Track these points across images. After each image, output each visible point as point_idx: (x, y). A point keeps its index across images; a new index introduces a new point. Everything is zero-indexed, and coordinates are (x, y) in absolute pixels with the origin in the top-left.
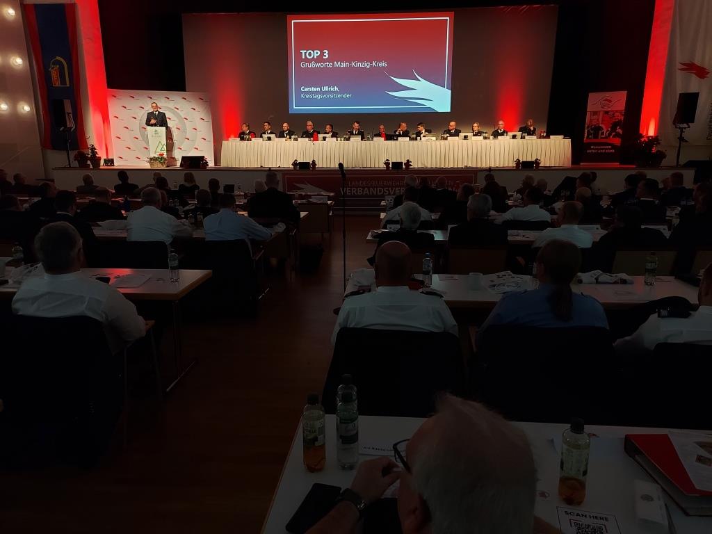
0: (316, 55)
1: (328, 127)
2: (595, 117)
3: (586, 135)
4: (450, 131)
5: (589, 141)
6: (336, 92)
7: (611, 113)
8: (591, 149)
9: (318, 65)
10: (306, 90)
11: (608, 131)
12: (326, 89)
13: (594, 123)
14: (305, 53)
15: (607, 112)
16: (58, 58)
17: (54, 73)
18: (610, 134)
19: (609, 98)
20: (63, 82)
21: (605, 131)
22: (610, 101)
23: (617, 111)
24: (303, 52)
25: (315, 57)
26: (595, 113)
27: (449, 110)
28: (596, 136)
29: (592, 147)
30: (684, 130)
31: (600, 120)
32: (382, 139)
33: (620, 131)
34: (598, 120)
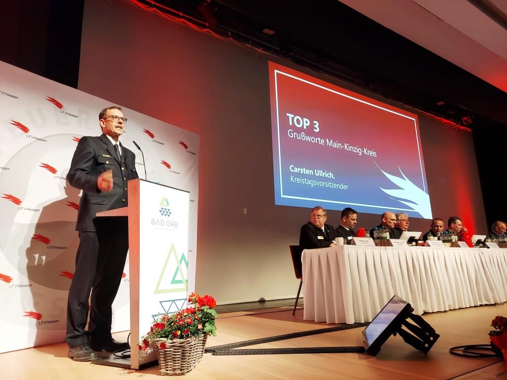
0: (305, 125)
6: (330, 180)
9: (308, 139)
10: (296, 170)
12: (320, 173)
14: (293, 119)
24: (291, 116)
25: (305, 128)
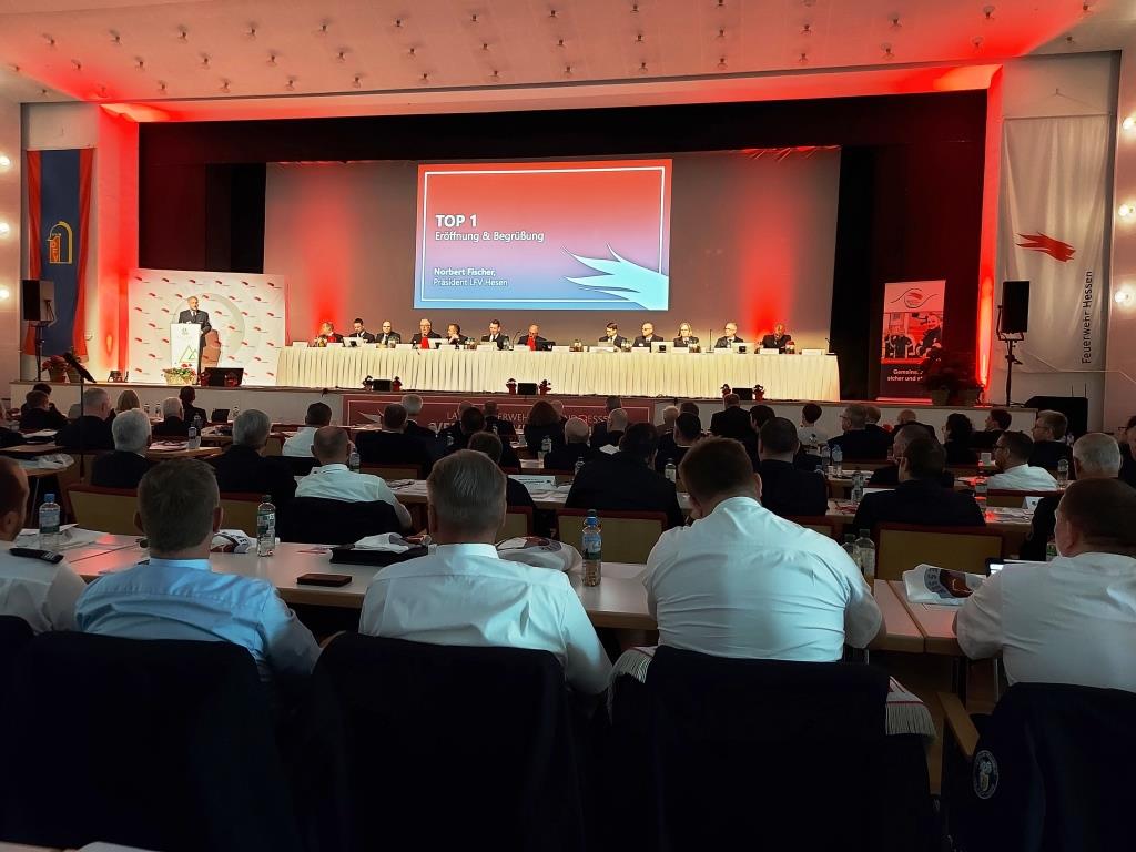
0: (459, 222)
1: (452, 327)
2: (897, 322)
3: (884, 351)
4: (644, 338)
5: (889, 361)
7: (922, 316)
8: (894, 375)
11: (919, 345)
13: (895, 332)
14: (443, 219)
15: (915, 315)
16: (62, 223)
17: (54, 245)
18: (922, 352)
19: (918, 292)
20: (64, 256)
21: (914, 344)
22: (919, 296)
23: (931, 314)
24: (440, 217)
25: (458, 225)
26: (897, 315)
27: (667, 308)
28: (900, 354)
29: (896, 372)
30: (1014, 344)
31: (906, 328)
32: (528, 348)
33: (939, 346)
34: (902, 326)
